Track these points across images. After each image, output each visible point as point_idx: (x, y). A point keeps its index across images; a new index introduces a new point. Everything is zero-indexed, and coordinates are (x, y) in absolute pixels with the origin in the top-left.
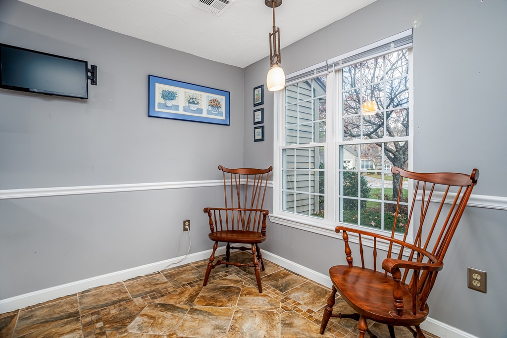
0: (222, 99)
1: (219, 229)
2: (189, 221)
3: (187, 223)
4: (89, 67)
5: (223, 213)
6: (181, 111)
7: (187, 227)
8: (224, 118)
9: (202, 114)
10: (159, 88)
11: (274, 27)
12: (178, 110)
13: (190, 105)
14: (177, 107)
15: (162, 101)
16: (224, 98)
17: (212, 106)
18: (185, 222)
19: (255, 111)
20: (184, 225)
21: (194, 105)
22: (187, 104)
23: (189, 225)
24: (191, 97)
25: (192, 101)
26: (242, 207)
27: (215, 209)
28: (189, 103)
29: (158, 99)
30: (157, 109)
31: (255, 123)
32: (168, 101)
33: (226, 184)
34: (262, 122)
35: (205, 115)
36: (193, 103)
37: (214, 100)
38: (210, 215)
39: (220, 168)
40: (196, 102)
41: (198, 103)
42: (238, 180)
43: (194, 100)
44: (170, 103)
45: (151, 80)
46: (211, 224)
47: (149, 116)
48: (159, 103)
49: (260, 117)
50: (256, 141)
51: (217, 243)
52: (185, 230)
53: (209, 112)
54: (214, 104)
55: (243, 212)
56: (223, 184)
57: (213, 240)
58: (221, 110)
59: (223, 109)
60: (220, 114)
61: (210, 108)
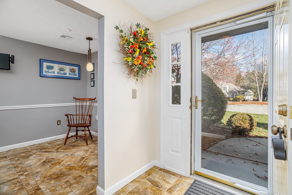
0: (76, 69)
1: (73, 123)
2: (60, 121)
3: (59, 122)
4: (11, 56)
5: (75, 117)
6: (56, 74)
7: (59, 123)
8: (77, 76)
9: (66, 75)
10: (45, 64)
11: (89, 48)
12: (55, 74)
13: (60, 71)
14: (54, 72)
15: (47, 70)
16: (77, 68)
17: (71, 71)
18: (58, 121)
19: (91, 74)
20: (58, 122)
21: (62, 71)
22: (59, 71)
23: (60, 123)
24: (61, 68)
25: (61, 69)
26: (84, 114)
27: (70, 115)
28: (60, 70)
29: (45, 69)
30: (44, 73)
31: (91, 79)
32: (49, 70)
33: (77, 105)
34: (94, 79)
35: (68, 75)
36: (62, 70)
37: (73, 69)
38: (68, 117)
39: (74, 98)
40: (63, 70)
41: (64, 70)
42: (82, 103)
43: (62, 69)
44: (50, 71)
45: (41, 61)
46: (69, 121)
47: (40, 76)
48: (45, 71)
49: (93, 76)
50: (91, 86)
51: (70, 128)
52: (58, 124)
53: (70, 74)
54: (72, 71)
55: (84, 116)
56: (75, 105)
57: (69, 127)
58: (76, 73)
59: (77, 73)
60: (76, 75)
61: (70, 72)
